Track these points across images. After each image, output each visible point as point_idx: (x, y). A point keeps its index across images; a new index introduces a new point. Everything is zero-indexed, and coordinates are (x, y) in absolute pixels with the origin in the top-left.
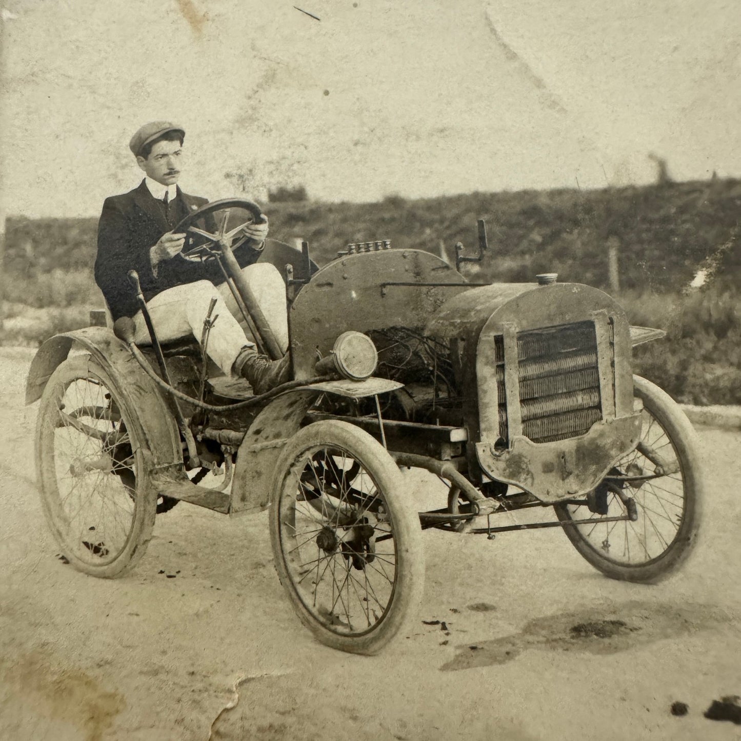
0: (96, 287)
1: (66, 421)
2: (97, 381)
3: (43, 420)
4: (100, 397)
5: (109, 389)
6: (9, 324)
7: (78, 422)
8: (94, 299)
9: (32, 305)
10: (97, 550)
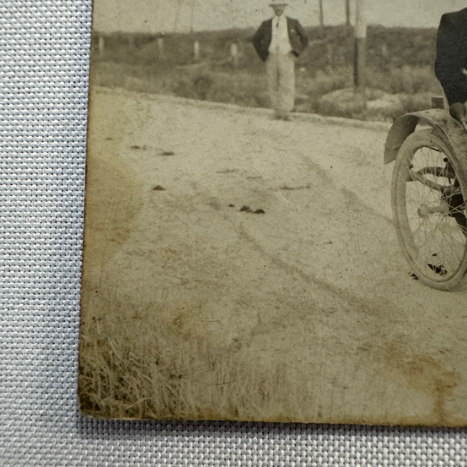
0: (436, 80)
1: (414, 177)
2: (437, 149)
3: (397, 175)
4: (440, 160)
5: (446, 154)
6: (371, 104)
7: (423, 178)
8: (434, 88)
9: (387, 91)
10: (438, 270)
